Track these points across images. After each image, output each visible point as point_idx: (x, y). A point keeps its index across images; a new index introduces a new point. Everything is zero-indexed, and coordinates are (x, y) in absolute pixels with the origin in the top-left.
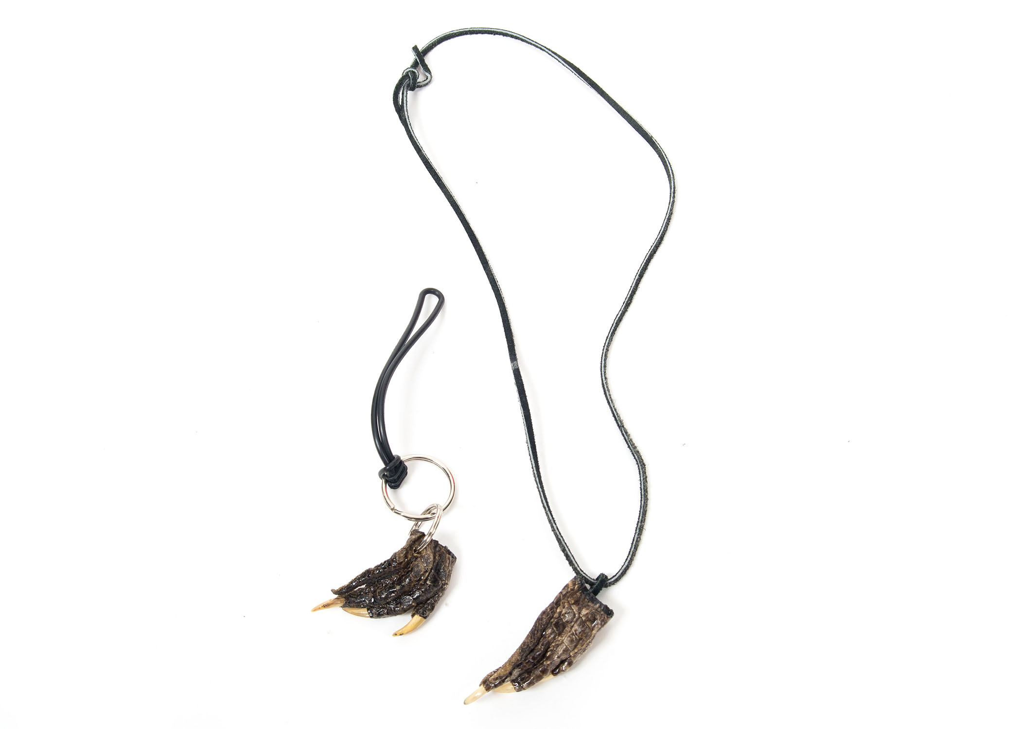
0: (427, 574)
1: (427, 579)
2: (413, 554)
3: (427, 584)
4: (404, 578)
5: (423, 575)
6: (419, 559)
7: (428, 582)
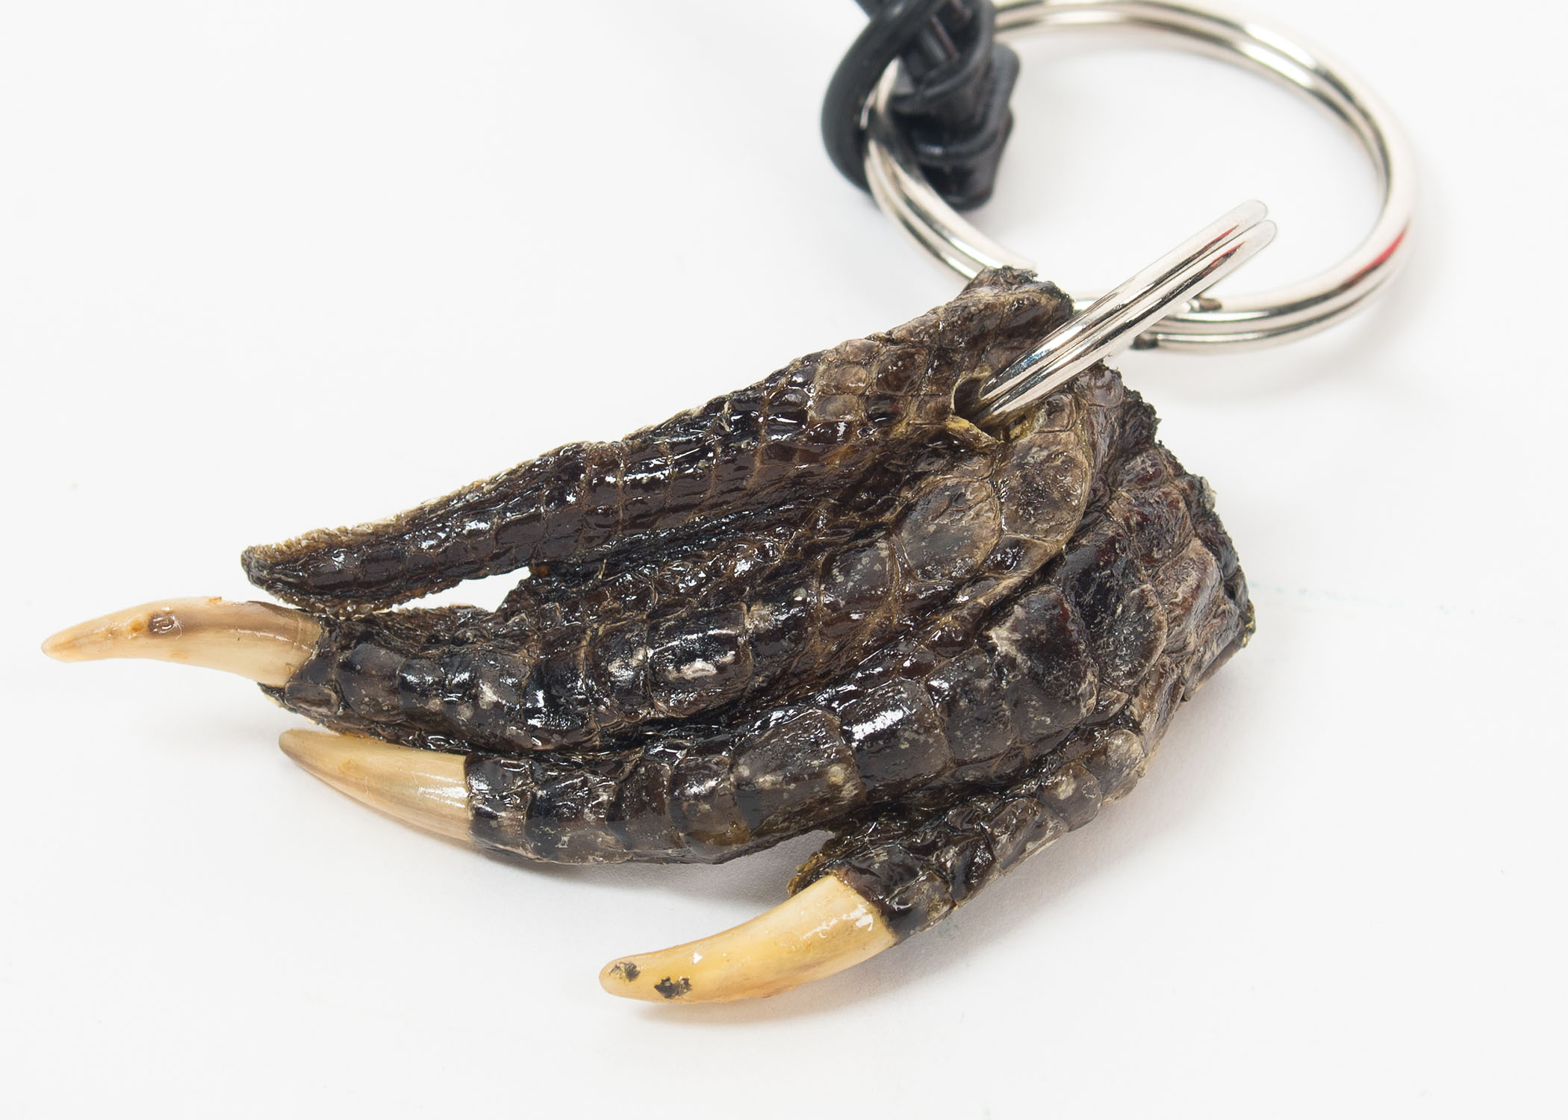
0: (1011, 581)
1: (997, 612)
2: (942, 413)
3: (992, 650)
4: (820, 558)
5: (975, 577)
6: (977, 464)
7: (1001, 637)
